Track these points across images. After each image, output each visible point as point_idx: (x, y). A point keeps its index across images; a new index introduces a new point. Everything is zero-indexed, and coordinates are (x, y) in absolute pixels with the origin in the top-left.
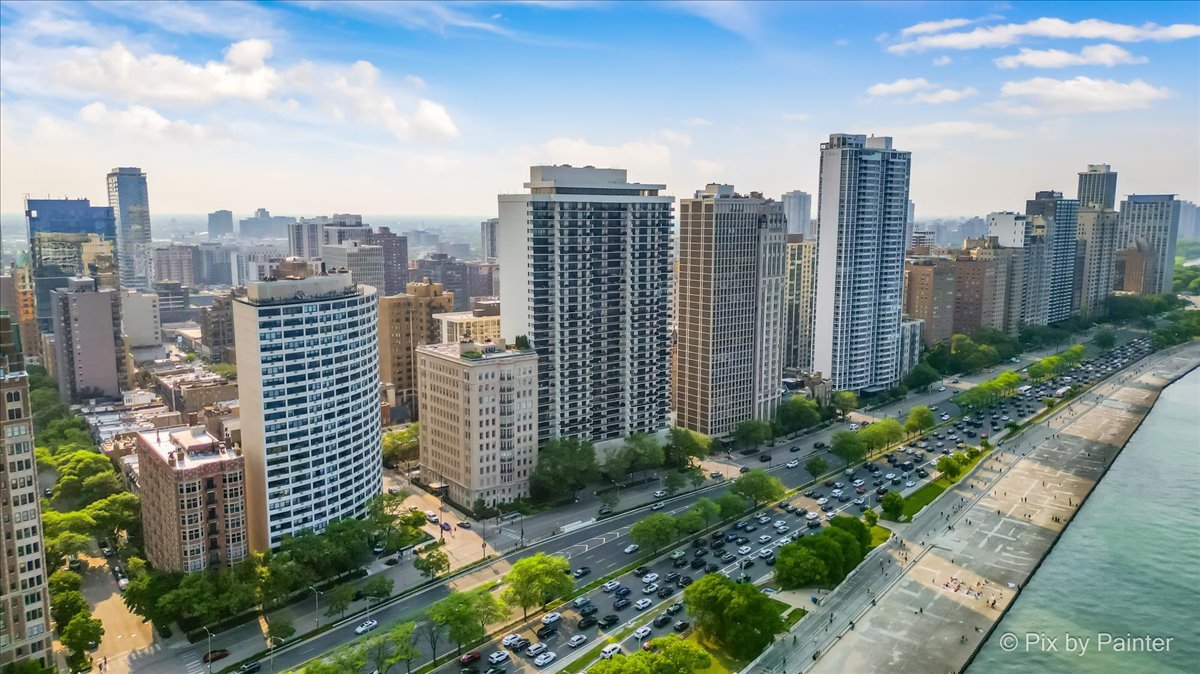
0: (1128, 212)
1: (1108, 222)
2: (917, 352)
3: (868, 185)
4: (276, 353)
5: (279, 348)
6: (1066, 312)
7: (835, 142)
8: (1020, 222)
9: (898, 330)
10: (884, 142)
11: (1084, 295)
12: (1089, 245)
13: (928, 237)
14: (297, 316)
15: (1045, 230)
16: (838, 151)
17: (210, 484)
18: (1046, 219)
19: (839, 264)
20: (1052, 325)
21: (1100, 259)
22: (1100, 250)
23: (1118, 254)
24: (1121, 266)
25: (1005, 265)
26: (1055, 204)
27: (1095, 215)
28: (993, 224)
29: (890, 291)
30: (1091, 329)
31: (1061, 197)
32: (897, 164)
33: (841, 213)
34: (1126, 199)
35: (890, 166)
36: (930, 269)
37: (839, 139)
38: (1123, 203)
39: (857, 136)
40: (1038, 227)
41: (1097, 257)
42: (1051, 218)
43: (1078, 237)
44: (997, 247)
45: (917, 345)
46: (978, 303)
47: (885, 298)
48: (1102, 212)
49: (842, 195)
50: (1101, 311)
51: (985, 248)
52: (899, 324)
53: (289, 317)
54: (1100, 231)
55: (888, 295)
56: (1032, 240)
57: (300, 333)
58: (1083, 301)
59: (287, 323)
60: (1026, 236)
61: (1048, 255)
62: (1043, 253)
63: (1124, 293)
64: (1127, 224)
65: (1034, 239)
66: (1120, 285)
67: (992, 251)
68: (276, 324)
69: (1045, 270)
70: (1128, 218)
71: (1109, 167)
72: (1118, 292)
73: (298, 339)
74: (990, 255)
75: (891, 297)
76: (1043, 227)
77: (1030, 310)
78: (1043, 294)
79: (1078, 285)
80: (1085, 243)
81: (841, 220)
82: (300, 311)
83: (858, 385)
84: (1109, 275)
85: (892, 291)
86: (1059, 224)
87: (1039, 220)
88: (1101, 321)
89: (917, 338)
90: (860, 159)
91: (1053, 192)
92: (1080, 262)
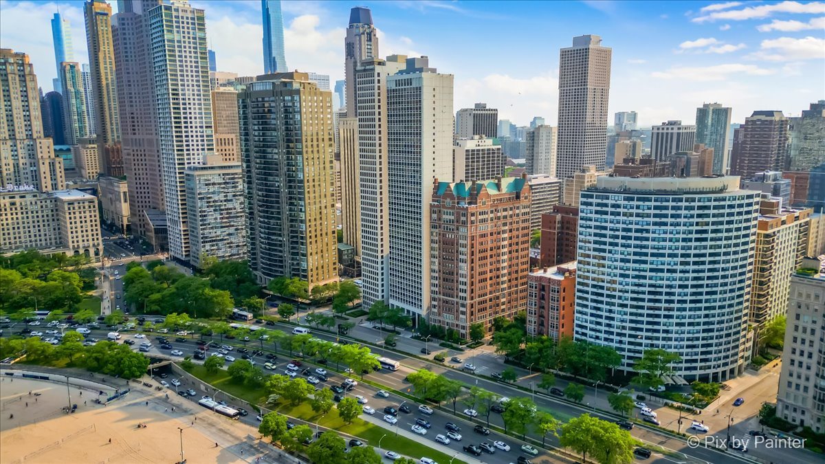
4: (589, 223)
5: (590, 220)
14: (605, 201)
17: (543, 288)
53: (599, 201)
57: (606, 213)
59: (598, 205)
68: (591, 204)
73: (604, 216)
82: (607, 198)
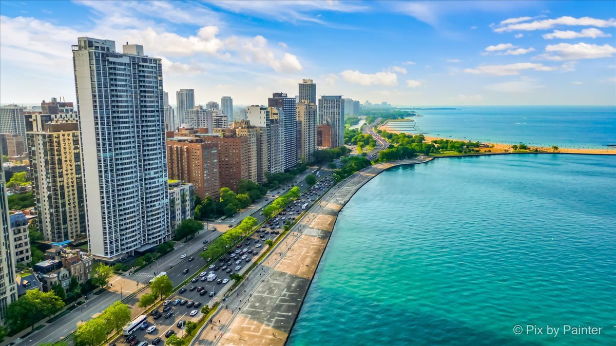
0: (322, 105)
1: (312, 110)
2: (188, 208)
3: (118, 83)
6: (294, 162)
7: (82, 44)
8: (263, 111)
9: (166, 196)
10: (135, 49)
11: (303, 151)
12: (303, 123)
13: (223, 119)
15: (278, 116)
16: (85, 53)
18: (279, 110)
19: (99, 151)
20: (287, 171)
21: (309, 131)
22: (309, 126)
23: (319, 127)
24: (320, 133)
25: (255, 138)
26: (283, 100)
27: (305, 107)
28: (249, 112)
29: (152, 169)
30: (307, 170)
31: (286, 96)
32: (148, 67)
33: (95, 107)
34: (321, 98)
35: (141, 69)
36: (199, 146)
37: (85, 41)
38: (320, 100)
39: (105, 41)
40: (275, 114)
41: (308, 130)
42: (281, 109)
43: (297, 119)
44: (249, 127)
45: (188, 203)
46: (238, 165)
47: (149, 174)
48: (309, 105)
49: (93, 91)
50: (312, 159)
51: (242, 128)
52: (166, 192)
54: (308, 116)
55: (152, 172)
56: (271, 122)
58: (303, 154)
60: (267, 120)
61: (281, 130)
62: (278, 129)
63: (322, 147)
64: (322, 111)
65: (272, 121)
66: (320, 144)
67: (246, 130)
69: (280, 139)
70: (322, 108)
71: (312, 80)
72: (320, 147)
74: (245, 133)
75: (155, 173)
76: (276, 114)
77: (274, 163)
78: (280, 153)
79: (299, 146)
80: (301, 122)
81: (95, 112)
83: (130, 247)
84: (314, 139)
85: (155, 168)
86: (286, 112)
87: (275, 110)
88: (312, 164)
89: (188, 198)
90: (108, 60)
91: (282, 93)
92: (299, 132)
